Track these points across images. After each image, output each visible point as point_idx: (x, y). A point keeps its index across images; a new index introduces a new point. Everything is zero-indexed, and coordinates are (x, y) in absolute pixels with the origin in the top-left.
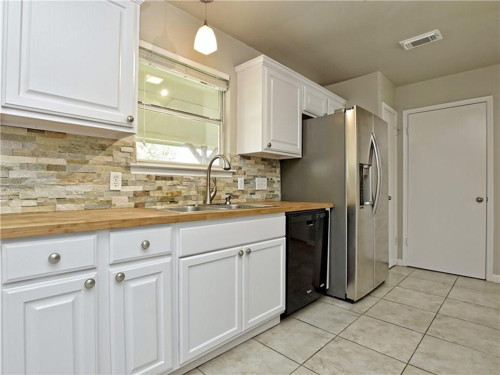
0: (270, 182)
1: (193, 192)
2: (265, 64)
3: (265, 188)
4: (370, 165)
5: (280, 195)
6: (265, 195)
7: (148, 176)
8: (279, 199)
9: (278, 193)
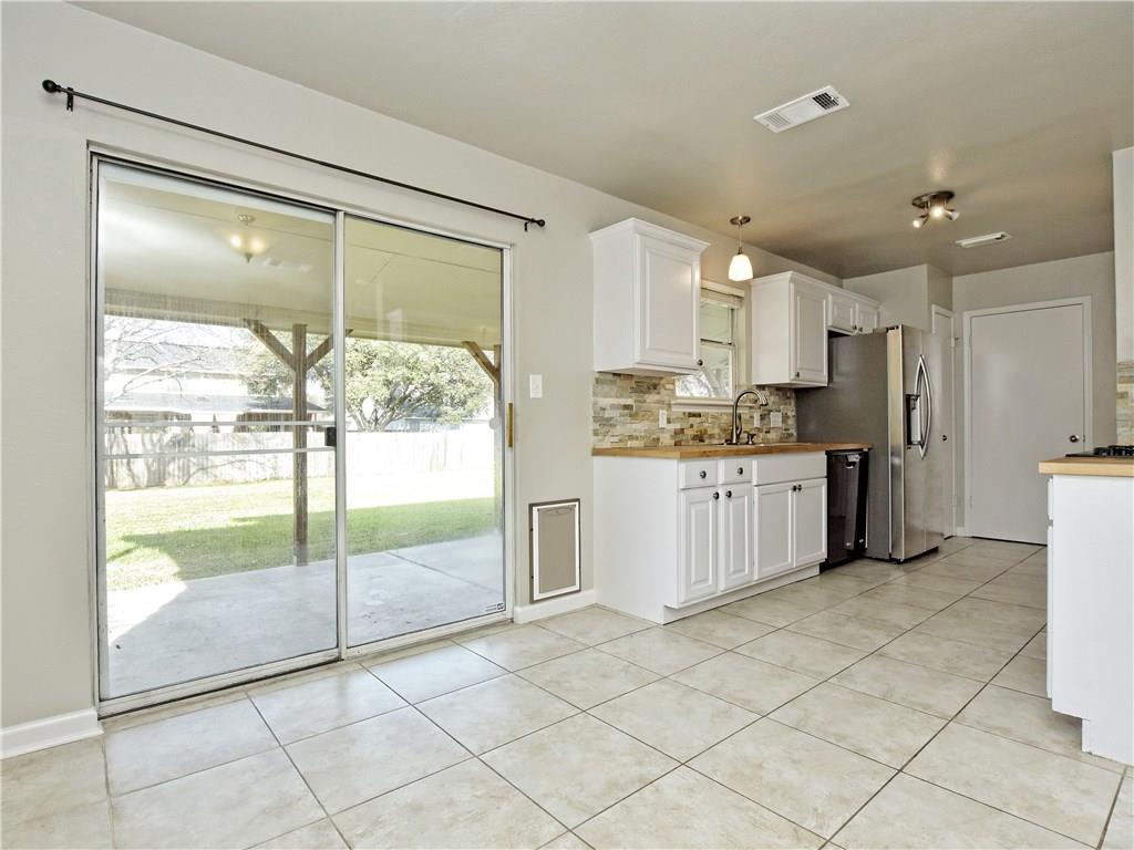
0: (785, 418)
1: (716, 431)
2: (792, 280)
3: (780, 425)
4: (918, 396)
5: (795, 434)
6: (779, 433)
7: (684, 413)
8: (794, 439)
9: (793, 431)
